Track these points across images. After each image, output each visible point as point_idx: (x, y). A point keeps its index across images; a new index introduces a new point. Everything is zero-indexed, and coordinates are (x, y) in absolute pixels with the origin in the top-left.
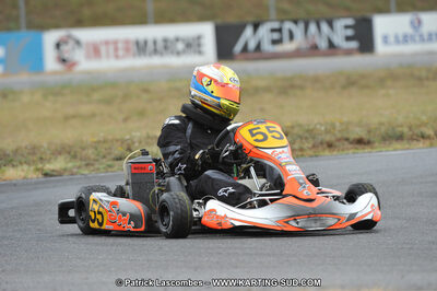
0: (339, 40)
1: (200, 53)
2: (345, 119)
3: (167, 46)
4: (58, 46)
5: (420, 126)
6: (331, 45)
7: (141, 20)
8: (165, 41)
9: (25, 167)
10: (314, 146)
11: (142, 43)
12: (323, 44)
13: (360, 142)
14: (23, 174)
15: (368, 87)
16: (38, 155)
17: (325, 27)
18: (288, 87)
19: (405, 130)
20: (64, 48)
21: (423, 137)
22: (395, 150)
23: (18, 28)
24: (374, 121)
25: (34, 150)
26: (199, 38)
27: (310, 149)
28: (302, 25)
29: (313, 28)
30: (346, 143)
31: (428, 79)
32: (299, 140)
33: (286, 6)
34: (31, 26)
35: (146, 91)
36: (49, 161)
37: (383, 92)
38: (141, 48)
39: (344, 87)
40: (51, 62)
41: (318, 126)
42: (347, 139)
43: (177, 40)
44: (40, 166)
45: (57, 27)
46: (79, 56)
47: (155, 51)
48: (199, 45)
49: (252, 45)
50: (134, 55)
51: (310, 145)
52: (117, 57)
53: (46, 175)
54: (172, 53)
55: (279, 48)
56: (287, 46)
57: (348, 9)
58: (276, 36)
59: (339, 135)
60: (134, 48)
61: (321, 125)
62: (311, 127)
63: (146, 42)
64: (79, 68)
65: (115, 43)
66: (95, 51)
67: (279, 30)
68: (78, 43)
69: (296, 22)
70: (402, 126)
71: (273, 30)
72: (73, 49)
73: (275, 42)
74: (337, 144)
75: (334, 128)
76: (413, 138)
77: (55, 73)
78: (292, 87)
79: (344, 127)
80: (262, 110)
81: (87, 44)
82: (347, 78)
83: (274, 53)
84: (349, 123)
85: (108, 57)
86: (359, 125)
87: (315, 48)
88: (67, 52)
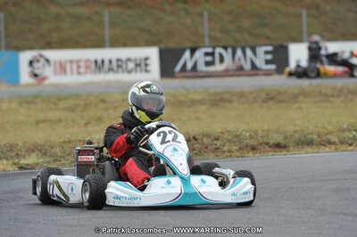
0: (260, 63)
1: (147, 71)
2: (266, 128)
3: (120, 65)
4: (31, 63)
5: (327, 134)
6: (254, 66)
7: (100, 44)
8: (118, 60)
9: (5, 162)
10: (240, 149)
11: (99, 62)
12: (247, 66)
13: (278, 146)
15: (282, 101)
16: (15, 152)
17: (249, 52)
18: (219, 100)
19: (315, 137)
20: (35, 65)
21: (330, 143)
22: (307, 153)
24: (290, 129)
25: (11, 148)
26: (146, 59)
27: (237, 151)
28: (230, 50)
29: (239, 53)
30: (267, 147)
31: (332, 96)
32: (228, 144)
33: (218, 35)
34: (9, 47)
35: (103, 101)
36: (24, 157)
37: (296, 106)
38: (99, 66)
39: (264, 102)
40: (25, 77)
41: (244, 133)
42: (267, 144)
43: (129, 60)
44: (17, 161)
45: (31, 48)
46: (48, 71)
47: (111, 69)
48: (146, 65)
49: (189, 66)
50: (95, 72)
52: (79, 73)
53: (21, 168)
54: (123, 71)
55: (211, 69)
56: (218, 67)
57: (268, 38)
58: (209, 59)
59: (261, 140)
60: (93, 66)
61: (247, 132)
62: (238, 133)
63: (103, 62)
64: (47, 82)
65: (78, 61)
66: (62, 68)
67: (212, 54)
68: (48, 61)
69: (225, 48)
70: (312, 134)
71: (207, 54)
72: (44, 65)
73: (208, 64)
74: (259, 147)
75: (257, 135)
76: (321, 144)
77: (28, 85)
78: (223, 100)
79: (265, 133)
80: (197, 118)
81: (55, 62)
82: (268, 94)
83: (207, 72)
84: (269, 130)
85: (72, 73)
86: (277, 132)
87: (241, 68)
88: (38, 68)
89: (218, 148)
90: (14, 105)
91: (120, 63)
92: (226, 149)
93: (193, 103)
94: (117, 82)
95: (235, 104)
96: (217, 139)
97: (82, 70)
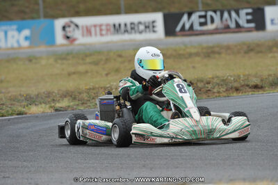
0: (242, 22)
1: (154, 31)
2: (247, 73)
3: (133, 27)
4: (64, 28)
6: (238, 25)
7: (117, 12)
8: (131, 24)
9: (43, 105)
10: (227, 90)
11: (117, 26)
12: (233, 25)
13: (256, 87)
14: (42, 110)
15: (261, 52)
16: (51, 98)
17: (234, 14)
18: (210, 53)
20: (67, 29)
23: (39, 17)
24: (265, 73)
25: (49, 94)
26: (153, 22)
27: (224, 92)
28: (218, 13)
29: (226, 15)
30: (247, 88)
32: (217, 87)
33: (209, 2)
34: (46, 16)
35: (120, 56)
36: (59, 101)
37: (270, 55)
38: (117, 28)
39: (246, 53)
40: (59, 39)
41: (229, 77)
42: (248, 86)
43: (140, 23)
44: (53, 105)
45: (63, 16)
46: (77, 34)
47: (126, 31)
48: (153, 27)
49: (187, 26)
50: (114, 34)
51: (224, 90)
52: (101, 35)
53: (56, 110)
54: (135, 32)
55: (204, 28)
56: (210, 27)
57: (248, 3)
58: (202, 20)
59: (243, 84)
60: (112, 29)
61: (231, 76)
62: (225, 78)
63: (120, 25)
64: (77, 42)
65: (101, 26)
66: (88, 31)
67: (205, 17)
68: (77, 26)
69: (215, 12)
71: (201, 17)
72: (74, 30)
73: (202, 24)
74: (241, 88)
75: (239, 79)
77: (62, 45)
78: (213, 52)
79: (246, 78)
80: (194, 67)
81: (83, 27)
82: (248, 47)
83: (201, 31)
84: (249, 75)
85: (96, 34)
86: (255, 76)
87: (228, 27)
88: (70, 32)
89: (209, 90)
90: (51, 61)
91: (133, 26)
92: (215, 90)
93: (191, 55)
94: (131, 40)
95: (223, 55)
96: (208, 83)
97: (104, 32)
